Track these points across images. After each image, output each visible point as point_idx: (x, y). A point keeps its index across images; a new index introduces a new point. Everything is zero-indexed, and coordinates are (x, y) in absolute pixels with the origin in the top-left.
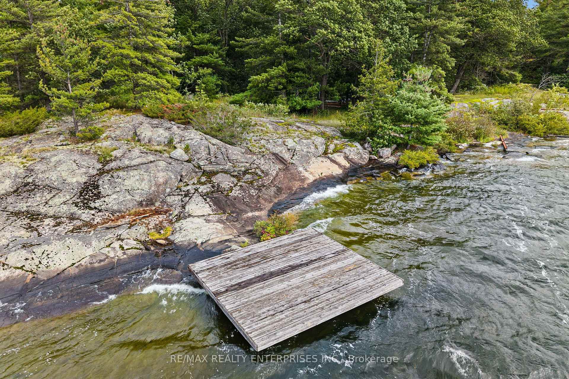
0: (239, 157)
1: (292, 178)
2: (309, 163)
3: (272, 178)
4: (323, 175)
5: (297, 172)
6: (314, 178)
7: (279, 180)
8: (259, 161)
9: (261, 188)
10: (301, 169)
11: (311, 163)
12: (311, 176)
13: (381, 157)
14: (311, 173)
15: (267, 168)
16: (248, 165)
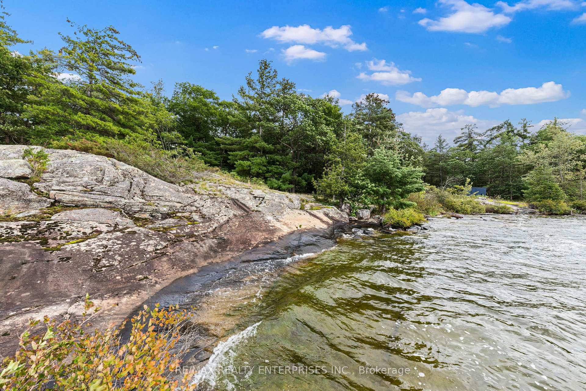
0: (167, 194)
1: (253, 227)
2: (282, 213)
3: (216, 225)
4: (303, 227)
5: (264, 220)
6: (290, 230)
7: (229, 228)
8: (202, 203)
9: (183, 239)
10: (269, 218)
11: (285, 213)
12: (285, 227)
13: (362, 218)
14: (285, 224)
15: (212, 211)
16: (179, 205)
